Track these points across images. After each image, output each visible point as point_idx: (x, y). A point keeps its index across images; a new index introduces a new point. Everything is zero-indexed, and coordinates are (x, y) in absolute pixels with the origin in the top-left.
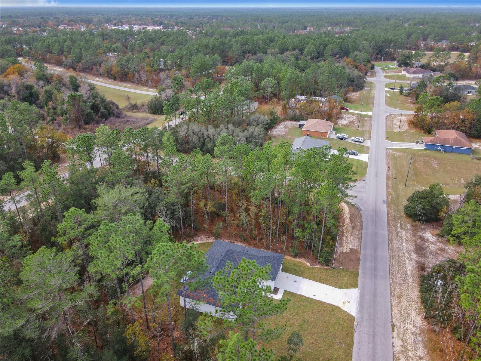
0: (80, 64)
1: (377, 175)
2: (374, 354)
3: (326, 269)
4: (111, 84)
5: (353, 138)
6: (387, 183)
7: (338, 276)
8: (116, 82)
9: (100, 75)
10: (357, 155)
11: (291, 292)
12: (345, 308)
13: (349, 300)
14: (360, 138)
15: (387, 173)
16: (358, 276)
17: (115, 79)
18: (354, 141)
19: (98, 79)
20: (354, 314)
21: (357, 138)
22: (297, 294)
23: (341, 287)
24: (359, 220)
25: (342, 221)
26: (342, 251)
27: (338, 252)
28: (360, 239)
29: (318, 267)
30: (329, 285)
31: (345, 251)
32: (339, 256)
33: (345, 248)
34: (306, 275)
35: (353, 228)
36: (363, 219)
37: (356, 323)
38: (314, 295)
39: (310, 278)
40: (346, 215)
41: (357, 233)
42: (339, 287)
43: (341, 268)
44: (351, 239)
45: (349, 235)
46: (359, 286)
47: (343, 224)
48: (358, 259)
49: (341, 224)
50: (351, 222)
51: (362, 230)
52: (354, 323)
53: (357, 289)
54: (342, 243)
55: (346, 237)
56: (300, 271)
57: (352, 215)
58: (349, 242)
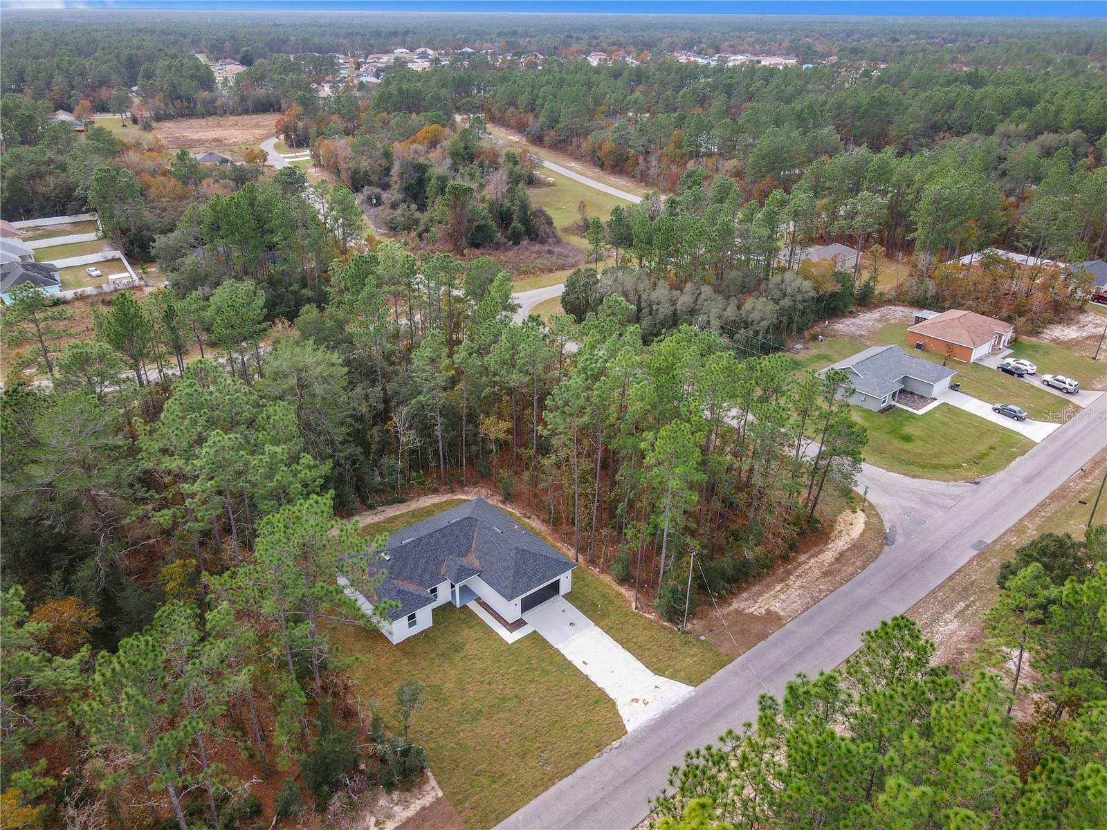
0: (552, 133)
1: (1028, 480)
2: (594, 808)
3: (665, 628)
4: (592, 178)
5: (1048, 377)
6: (1043, 505)
7: (677, 650)
8: (602, 174)
9: (578, 157)
10: (1020, 419)
11: (544, 640)
12: (625, 711)
13: (647, 700)
14: (1068, 381)
15: (1069, 480)
16: (722, 667)
17: (602, 166)
18: (1049, 385)
19: (573, 164)
20: (630, 728)
21: (1060, 377)
22: (551, 647)
23: (658, 671)
24: (858, 563)
25: (812, 552)
26: (744, 610)
27: (731, 608)
28: (815, 601)
29: (652, 617)
30: (640, 657)
31: (751, 610)
32: (725, 616)
33: (757, 605)
34: (606, 621)
35: (826, 574)
36: (872, 564)
37: (616, 744)
38: (584, 663)
39: (608, 630)
40: (840, 544)
41: (821, 587)
42: (656, 669)
43: (703, 638)
44: (794, 593)
45: (799, 583)
46: (704, 684)
47: (809, 559)
48: (763, 636)
49: (803, 557)
50: (837, 560)
51: (843, 584)
52: (614, 743)
53: (691, 688)
54: (761, 594)
55: (787, 585)
56: (602, 610)
57: (856, 547)
58: (782, 597)
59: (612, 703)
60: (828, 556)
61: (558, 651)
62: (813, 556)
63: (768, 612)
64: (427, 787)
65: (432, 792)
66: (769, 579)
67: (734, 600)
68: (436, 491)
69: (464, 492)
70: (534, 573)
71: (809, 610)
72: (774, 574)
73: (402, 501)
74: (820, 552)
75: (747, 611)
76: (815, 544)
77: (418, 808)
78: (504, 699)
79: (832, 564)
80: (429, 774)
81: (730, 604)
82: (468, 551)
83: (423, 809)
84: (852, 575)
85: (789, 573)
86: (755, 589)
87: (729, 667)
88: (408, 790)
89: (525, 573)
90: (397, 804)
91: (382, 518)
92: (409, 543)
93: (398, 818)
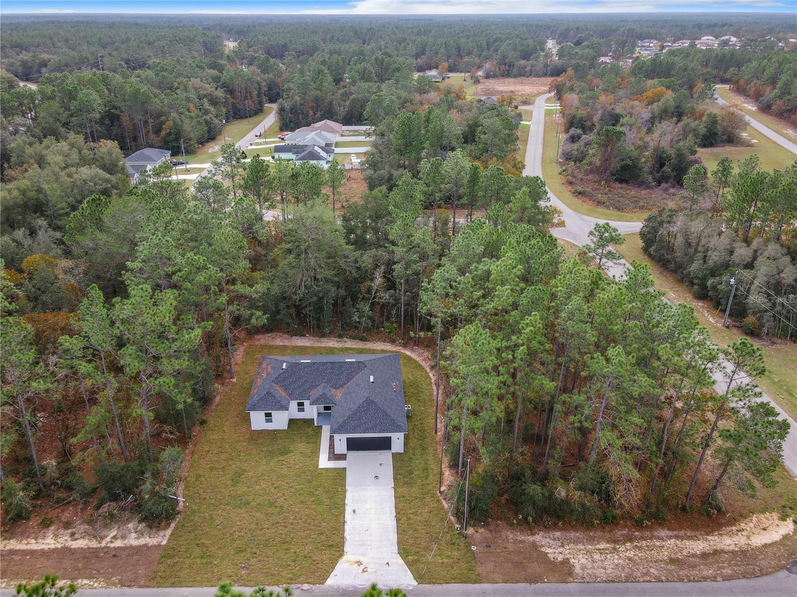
3: (447, 520)
7: (439, 544)
11: (344, 478)
12: (342, 566)
13: (368, 569)
16: (462, 582)
20: (331, 581)
23: (404, 551)
24: (728, 571)
25: (682, 533)
26: (543, 546)
27: (531, 538)
28: (630, 579)
29: (446, 506)
30: (401, 531)
31: (549, 550)
32: (516, 542)
33: (561, 550)
34: (403, 490)
35: (672, 561)
36: (744, 581)
37: (306, 587)
38: (354, 511)
39: (399, 498)
40: (727, 541)
41: (652, 570)
42: (404, 549)
43: (474, 548)
44: (613, 560)
45: (631, 554)
46: (428, 587)
47: (670, 538)
48: (534, 579)
49: (663, 533)
50: (704, 555)
51: (682, 580)
52: (306, 585)
53: (415, 583)
54: (576, 542)
55: (614, 549)
56: (412, 479)
57: (745, 555)
58: (597, 556)
59: (341, 553)
60: (698, 546)
61: (345, 492)
62: (677, 537)
63: (566, 562)
64: (162, 533)
65: (162, 538)
66: (599, 533)
67: (541, 533)
68: (393, 342)
69: (412, 350)
70: (367, 422)
71: (612, 584)
72: (611, 531)
73: (363, 339)
74: (690, 538)
75: (543, 549)
76: (695, 527)
77: (144, 542)
78: (272, 504)
79: (694, 556)
80: (173, 525)
81: (533, 534)
82: (341, 386)
83: (145, 545)
84: (705, 579)
85: (630, 539)
86: (573, 534)
87: (469, 586)
88: (151, 528)
89: (360, 419)
90: (136, 532)
91: (340, 346)
92: (304, 363)
93: (126, 541)
